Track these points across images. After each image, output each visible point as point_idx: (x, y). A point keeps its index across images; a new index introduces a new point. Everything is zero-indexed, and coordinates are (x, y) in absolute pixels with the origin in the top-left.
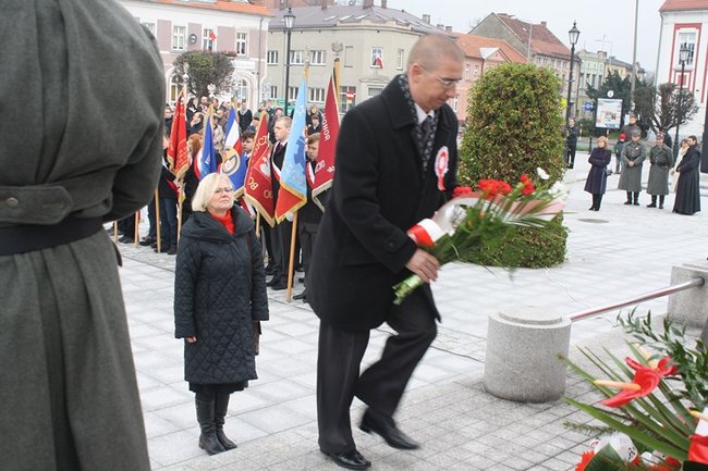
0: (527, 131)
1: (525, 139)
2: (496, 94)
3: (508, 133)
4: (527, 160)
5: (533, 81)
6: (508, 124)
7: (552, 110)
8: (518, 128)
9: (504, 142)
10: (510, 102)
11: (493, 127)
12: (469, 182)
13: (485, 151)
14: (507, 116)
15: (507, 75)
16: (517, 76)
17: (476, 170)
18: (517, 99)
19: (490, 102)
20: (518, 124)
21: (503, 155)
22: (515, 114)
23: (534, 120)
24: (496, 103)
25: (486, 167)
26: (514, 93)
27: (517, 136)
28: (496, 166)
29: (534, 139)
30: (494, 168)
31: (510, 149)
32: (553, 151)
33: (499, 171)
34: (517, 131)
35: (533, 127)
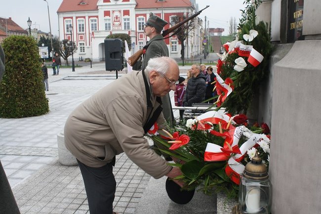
0: (26, 62)
1: (26, 65)
2: (12, 48)
3: (19, 63)
4: (28, 74)
5: (26, 42)
6: (18, 60)
7: (35, 53)
8: (23, 61)
9: (18, 67)
10: (18, 51)
11: (12, 61)
12: (5, 85)
13: (10, 72)
14: (17, 57)
15: (14, 40)
16: (18, 41)
17: (7, 80)
18: (20, 49)
19: (9, 51)
20: (22, 59)
21: (18, 72)
22: (21, 55)
23: (29, 57)
24: (12, 52)
25: (12, 78)
26: (19, 47)
27: (23, 65)
28: (16, 77)
29: (30, 65)
30: (15, 78)
31: (21, 70)
32: (38, 69)
33: (18, 79)
34: (23, 63)
35: (29, 60)
